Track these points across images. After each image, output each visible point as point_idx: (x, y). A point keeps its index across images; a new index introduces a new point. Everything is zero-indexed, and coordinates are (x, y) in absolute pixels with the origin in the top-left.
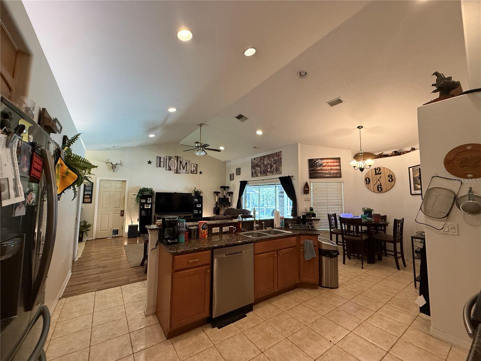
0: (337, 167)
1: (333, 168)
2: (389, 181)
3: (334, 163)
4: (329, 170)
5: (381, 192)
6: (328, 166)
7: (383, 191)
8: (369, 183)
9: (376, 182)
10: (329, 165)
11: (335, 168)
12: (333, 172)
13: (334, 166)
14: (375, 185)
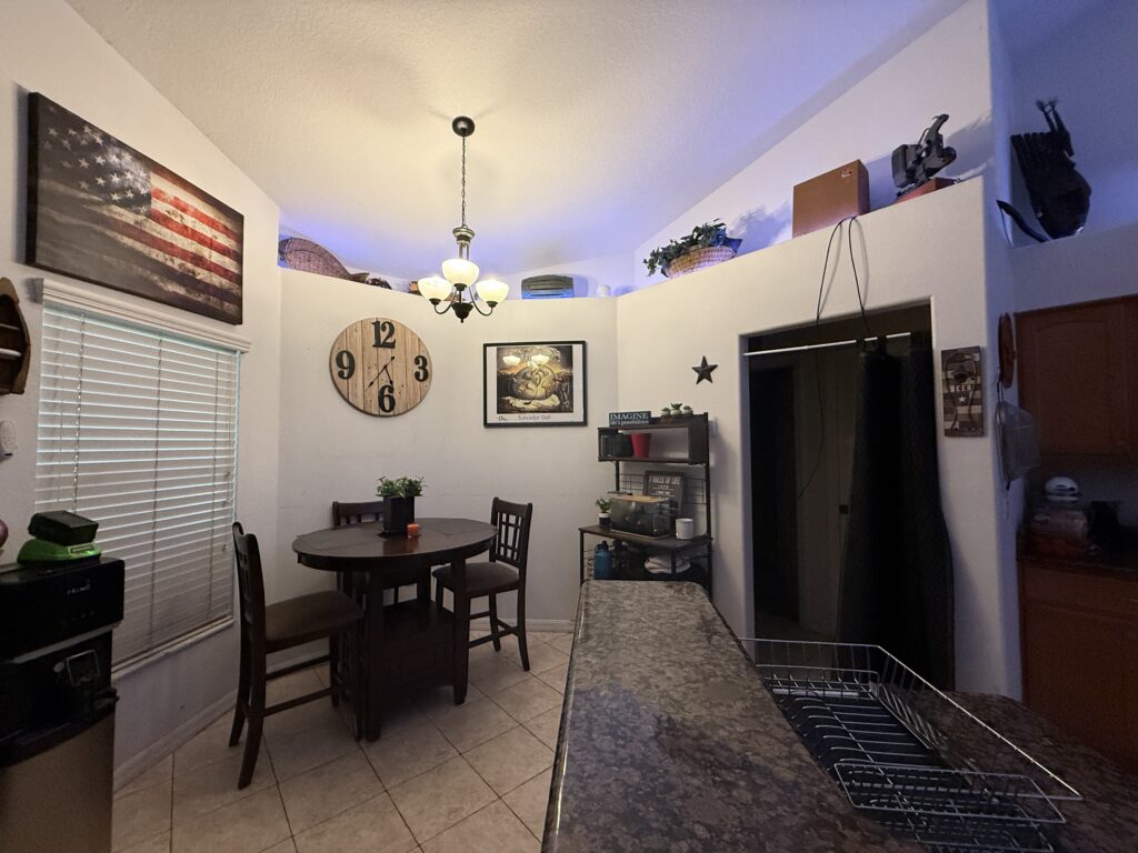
0: (227, 259)
1: (206, 252)
2: (417, 375)
3: (215, 233)
4: (184, 255)
5: (391, 413)
6: (184, 230)
7: (396, 411)
8: (350, 375)
9: (374, 373)
10: (186, 227)
11: (215, 257)
12: (208, 281)
13: (211, 245)
14: (372, 383)
